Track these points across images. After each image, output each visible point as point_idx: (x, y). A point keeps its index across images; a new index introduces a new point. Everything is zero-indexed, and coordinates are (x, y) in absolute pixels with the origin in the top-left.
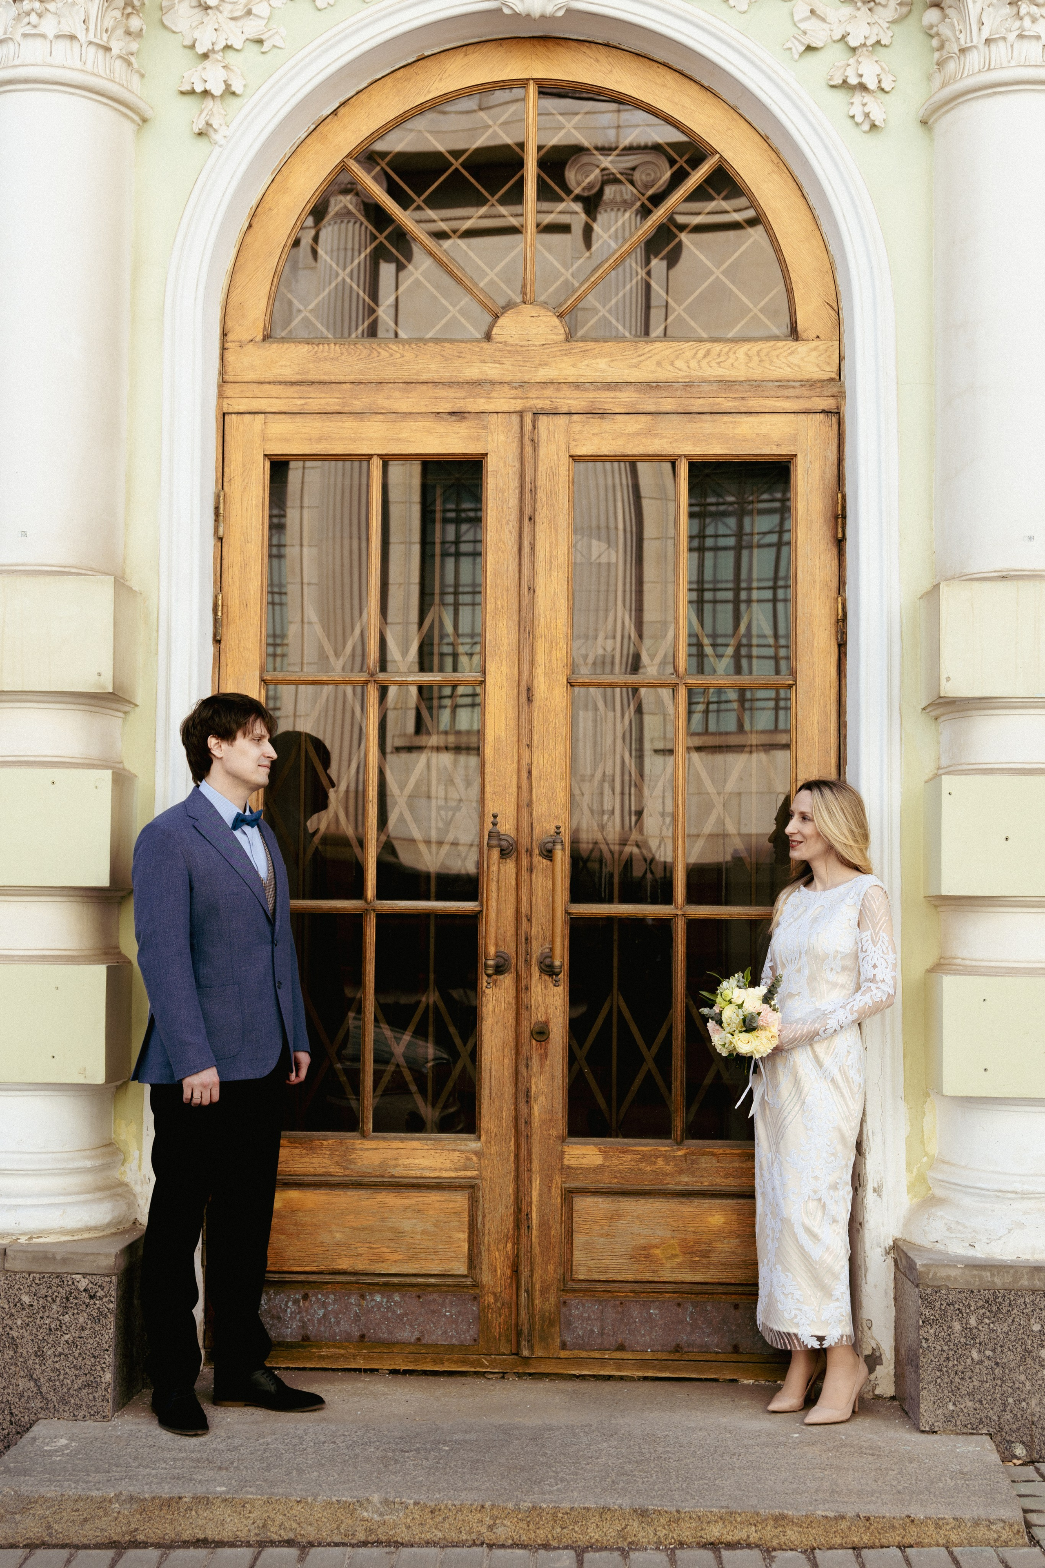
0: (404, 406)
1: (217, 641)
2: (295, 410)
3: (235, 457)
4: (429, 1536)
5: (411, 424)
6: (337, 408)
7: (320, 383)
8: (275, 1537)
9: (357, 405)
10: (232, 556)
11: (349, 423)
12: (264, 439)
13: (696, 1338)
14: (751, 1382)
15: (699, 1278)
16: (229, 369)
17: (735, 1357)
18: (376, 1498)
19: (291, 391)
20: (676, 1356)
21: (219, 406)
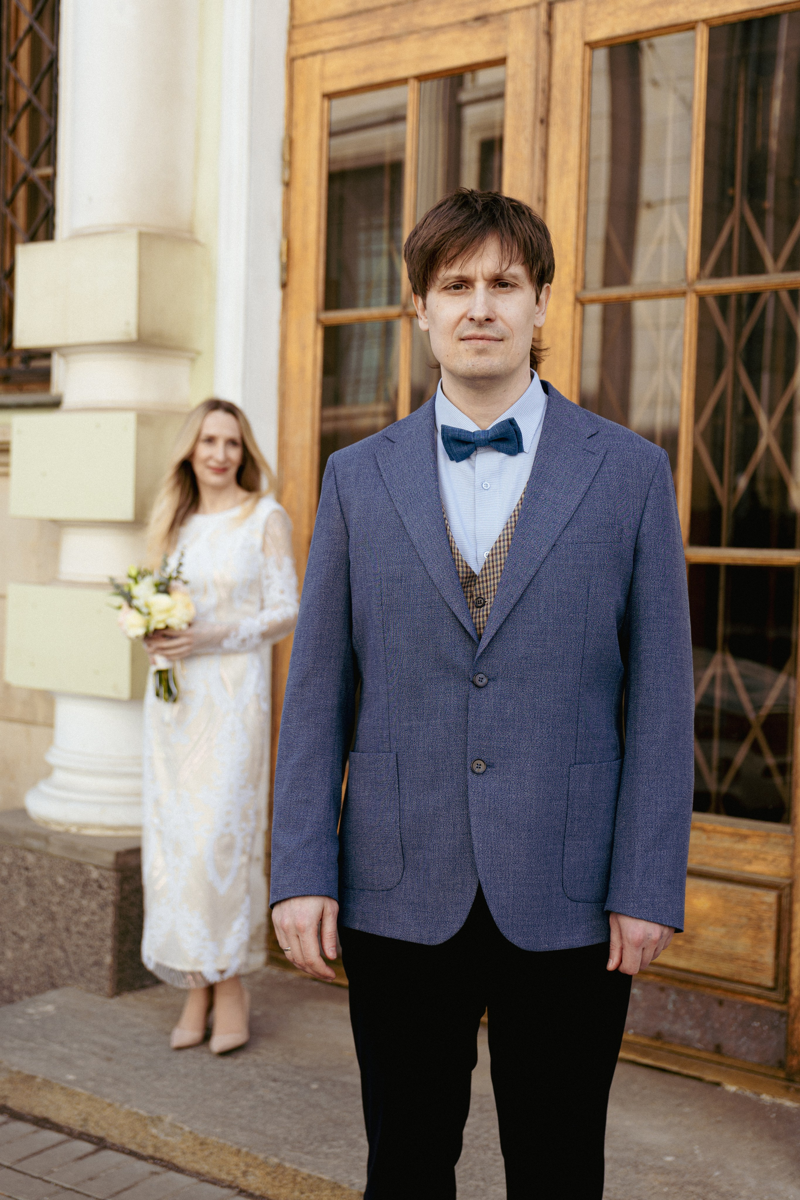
0: (434, 20)
1: (284, 285)
2: (346, 43)
3: (300, 101)
4: (197, 1167)
5: (443, 38)
6: (379, 34)
7: (368, 11)
8: (92, 1132)
9: (396, 27)
10: (297, 201)
11: (389, 48)
12: (323, 78)
13: (677, 1028)
14: (731, 1088)
15: (682, 963)
16: (297, 15)
17: (716, 1058)
18: (169, 1118)
19: (343, 25)
20: (658, 1044)
21: (288, 53)
